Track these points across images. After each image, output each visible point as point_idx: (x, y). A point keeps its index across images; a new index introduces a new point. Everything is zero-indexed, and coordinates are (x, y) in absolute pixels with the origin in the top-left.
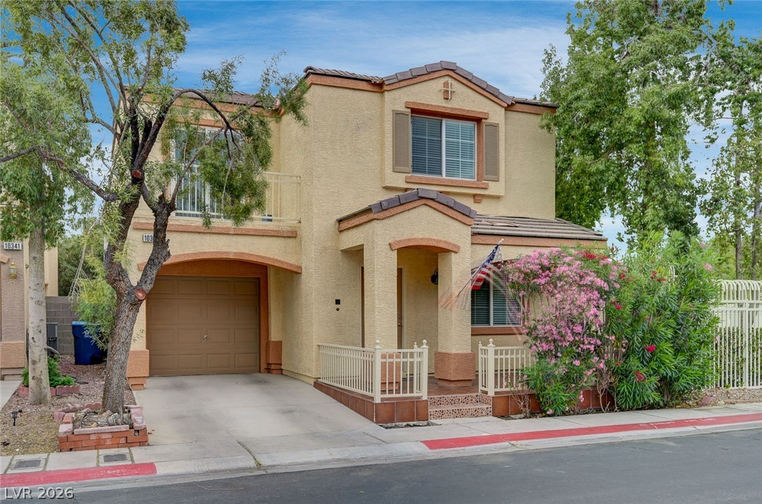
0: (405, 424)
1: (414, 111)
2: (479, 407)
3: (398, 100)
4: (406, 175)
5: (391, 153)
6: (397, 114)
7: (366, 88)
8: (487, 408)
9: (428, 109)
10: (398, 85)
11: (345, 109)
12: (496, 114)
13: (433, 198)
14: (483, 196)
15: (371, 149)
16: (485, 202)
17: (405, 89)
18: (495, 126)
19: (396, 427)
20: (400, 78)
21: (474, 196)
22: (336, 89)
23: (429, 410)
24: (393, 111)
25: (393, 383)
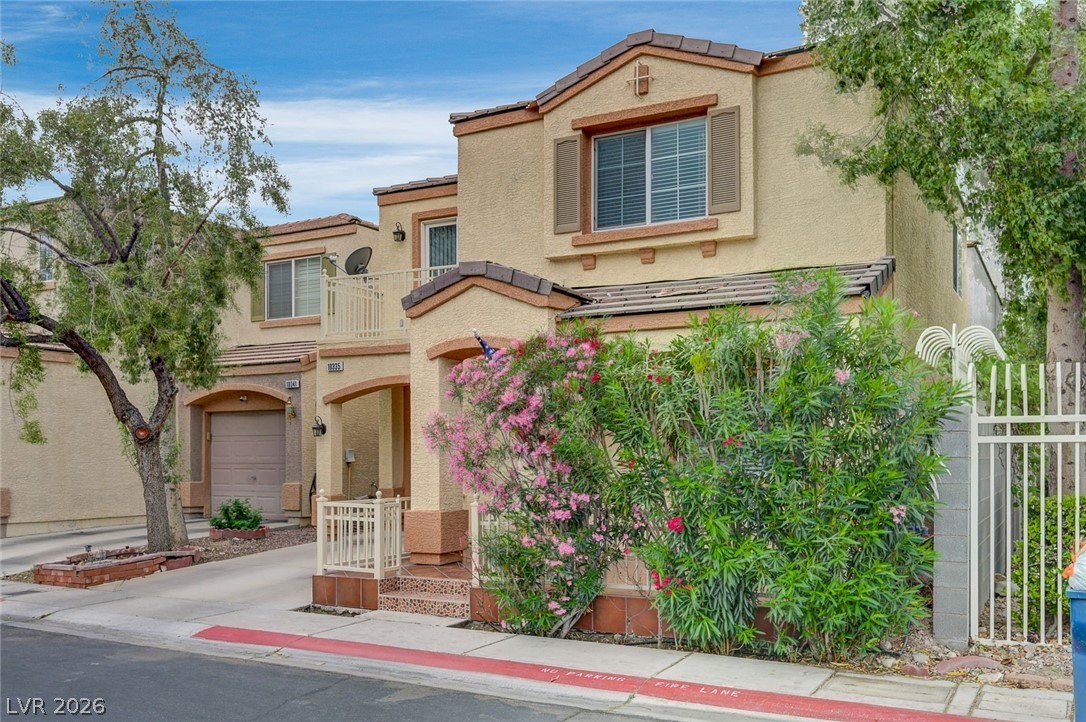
1: (589, 132)
2: (451, 601)
3: (561, 124)
4: (574, 235)
5: (552, 207)
6: (560, 144)
7: (524, 119)
8: (463, 605)
9: (606, 121)
10: (558, 100)
11: (499, 157)
12: (733, 90)
14: (716, 243)
15: (534, 207)
17: (572, 101)
18: (734, 113)
20: (560, 88)
21: (703, 244)
22: (486, 134)
23: (379, 595)
24: (555, 140)
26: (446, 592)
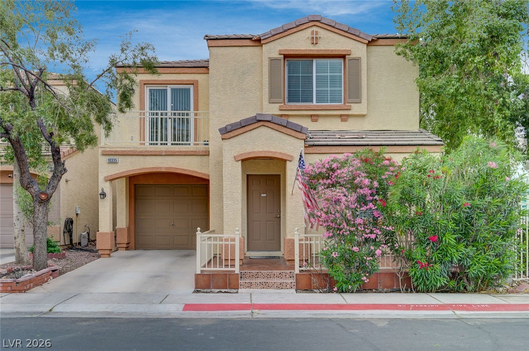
0: (218, 290)
1: (286, 56)
2: (284, 281)
3: (274, 50)
4: (279, 104)
5: (268, 90)
6: (272, 60)
7: (249, 44)
8: (291, 283)
9: (297, 53)
10: (272, 39)
11: (234, 61)
12: (358, 50)
13: (269, 120)
14: (348, 116)
15: (254, 88)
16: (351, 121)
17: (278, 41)
18: (358, 60)
19: (211, 292)
20: (273, 33)
21: (341, 116)
22: (226, 48)
23: (240, 281)
24: (269, 58)
25: (228, 260)
26: (270, 277)
